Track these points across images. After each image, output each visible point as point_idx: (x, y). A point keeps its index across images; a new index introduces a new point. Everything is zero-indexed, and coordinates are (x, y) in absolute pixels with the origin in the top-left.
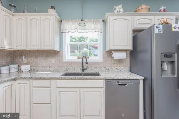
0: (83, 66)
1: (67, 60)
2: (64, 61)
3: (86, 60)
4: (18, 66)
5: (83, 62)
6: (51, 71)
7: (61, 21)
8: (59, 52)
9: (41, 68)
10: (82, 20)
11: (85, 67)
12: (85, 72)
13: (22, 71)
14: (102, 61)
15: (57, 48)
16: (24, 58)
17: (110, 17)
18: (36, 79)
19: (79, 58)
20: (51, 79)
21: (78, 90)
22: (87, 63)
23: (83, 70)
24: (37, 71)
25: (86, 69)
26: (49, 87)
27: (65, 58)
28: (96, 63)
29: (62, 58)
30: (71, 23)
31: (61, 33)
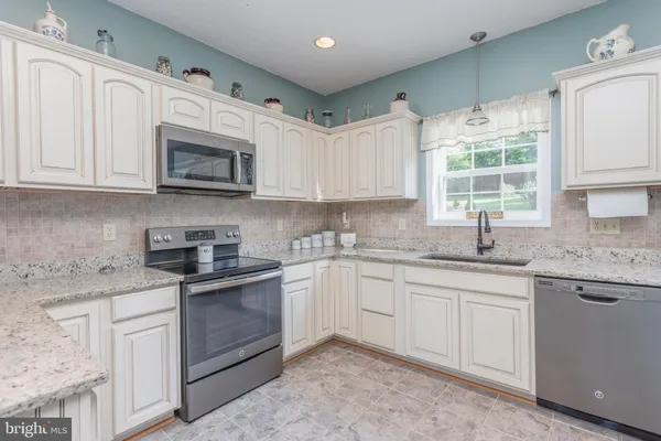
0: (480, 240)
1: (439, 221)
2: (429, 224)
3: (487, 222)
4: (336, 235)
5: (480, 227)
6: (397, 249)
7: (421, 122)
8: (416, 201)
9: (377, 241)
10: (477, 109)
11: (487, 242)
12: (487, 255)
13: (342, 246)
14: (548, 225)
15: (410, 192)
16: (344, 218)
17: (569, 81)
18: (368, 259)
19: (470, 216)
20: (394, 262)
21: (454, 295)
22: (488, 230)
23: (481, 250)
24: (370, 247)
25: (488, 248)
26: (391, 281)
27: (432, 217)
28: (529, 232)
29: (424, 216)
30: (447, 120)
31: (421, 152)
